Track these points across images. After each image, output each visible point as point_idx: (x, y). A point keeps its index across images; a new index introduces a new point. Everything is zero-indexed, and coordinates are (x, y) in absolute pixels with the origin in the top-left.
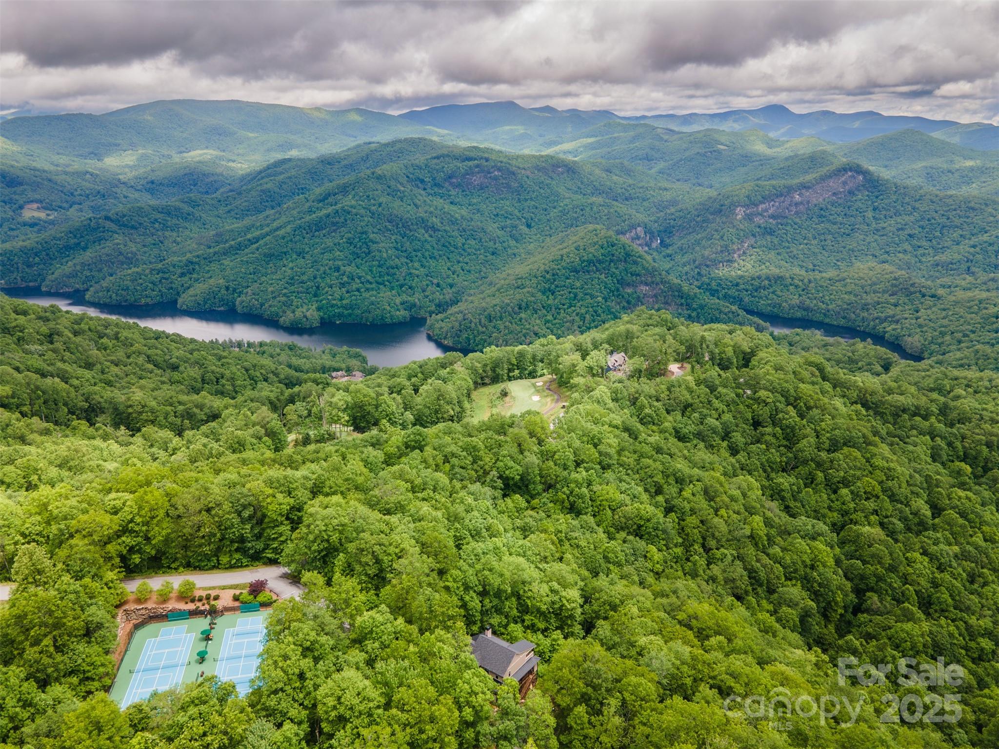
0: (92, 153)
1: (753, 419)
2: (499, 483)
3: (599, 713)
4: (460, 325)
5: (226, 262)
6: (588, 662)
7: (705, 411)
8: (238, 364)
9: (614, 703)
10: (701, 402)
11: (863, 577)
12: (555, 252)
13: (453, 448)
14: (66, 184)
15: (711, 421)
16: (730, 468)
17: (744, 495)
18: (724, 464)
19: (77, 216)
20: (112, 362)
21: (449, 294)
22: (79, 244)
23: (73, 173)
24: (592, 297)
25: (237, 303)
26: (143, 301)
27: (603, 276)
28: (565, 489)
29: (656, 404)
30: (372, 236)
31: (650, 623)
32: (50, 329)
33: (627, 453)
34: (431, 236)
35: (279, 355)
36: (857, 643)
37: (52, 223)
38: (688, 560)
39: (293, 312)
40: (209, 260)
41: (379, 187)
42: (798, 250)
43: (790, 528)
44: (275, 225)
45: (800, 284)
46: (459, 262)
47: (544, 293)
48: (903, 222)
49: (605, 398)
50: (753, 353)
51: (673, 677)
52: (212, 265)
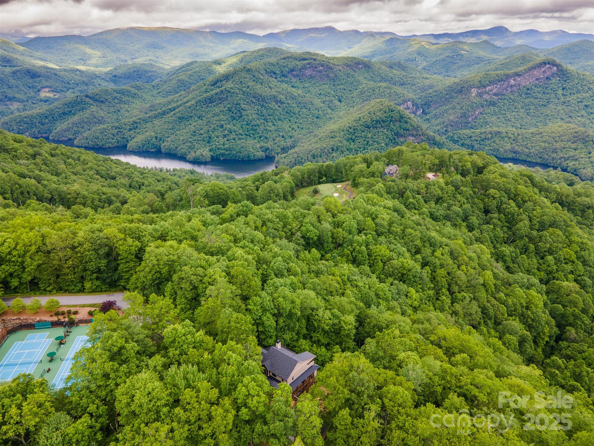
0: (81, 59)
1: (484, 208)
2: (302, 241)
3: (361, 416)
4: (295, 160)
5: (156, 122)
6: (354, 372)
7: (451, 202)
8: (153, 177)
9: (375, 408)
10: (448, 196)
11: (563, 316)
12: (356, 116)
13: (270, 216)
14: (65, 77)
15: (456, 208)
16: (468, 239)
17: (479, 257)
18: (464, 237)
19: (70, 95)
20: (73, 173)
21: (289, 142)
22: (71, 111)
23: (69, 71)
24: (378, 143)
25: (162, 147)
26: (107, 145)
27: (385, 130)
28: (350, 247)
29: (417, 196)
30: (243, 106)
31: (408, 342)
32: (34, 151)
33: (395, 225)
34: (279, 107)
35: (184, 176)
36: (560, 361)
37: (56, 100)
38: (437, 299)
39: (195, 152)
40: (146, 121)
41: (248, 76)
42: (511, 116)
43: (511, 281)
44: (185, 100)
45: (512, 136)
46: (296, 123)
47: (348, 141)
48: (582, 97)
49: (382, 191)
50: (484, 167)
51: (427, 385)
52: (148, 124)
